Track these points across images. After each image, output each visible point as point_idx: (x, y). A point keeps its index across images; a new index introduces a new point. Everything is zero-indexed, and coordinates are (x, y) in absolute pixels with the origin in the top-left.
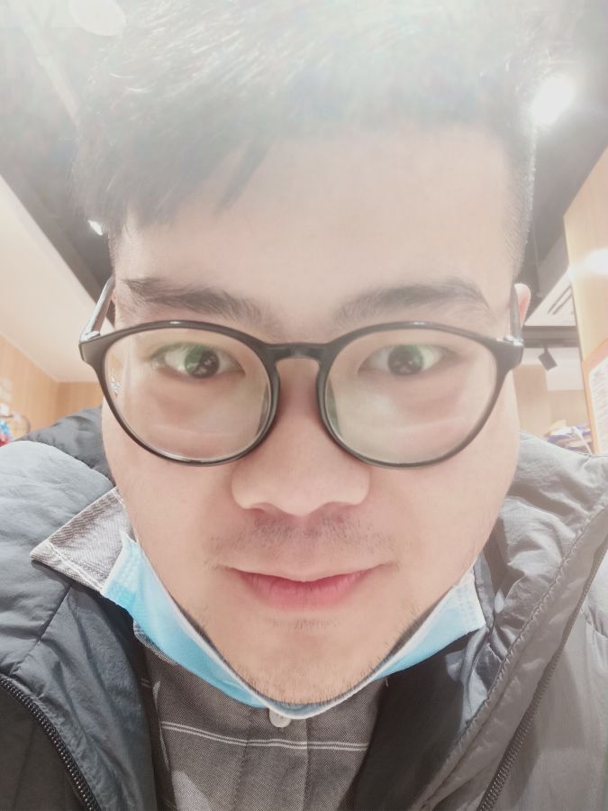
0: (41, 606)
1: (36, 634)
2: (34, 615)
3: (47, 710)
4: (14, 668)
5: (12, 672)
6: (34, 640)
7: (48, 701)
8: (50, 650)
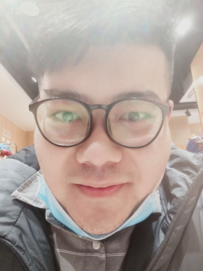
0: (14, 215)
1: (13, 224)
2: (12, 218)
3: (18, 250)
4: (6, 236)
5: (5, 238)
6: (13, 226)
7: (18, 247)
8: (18, 229)
